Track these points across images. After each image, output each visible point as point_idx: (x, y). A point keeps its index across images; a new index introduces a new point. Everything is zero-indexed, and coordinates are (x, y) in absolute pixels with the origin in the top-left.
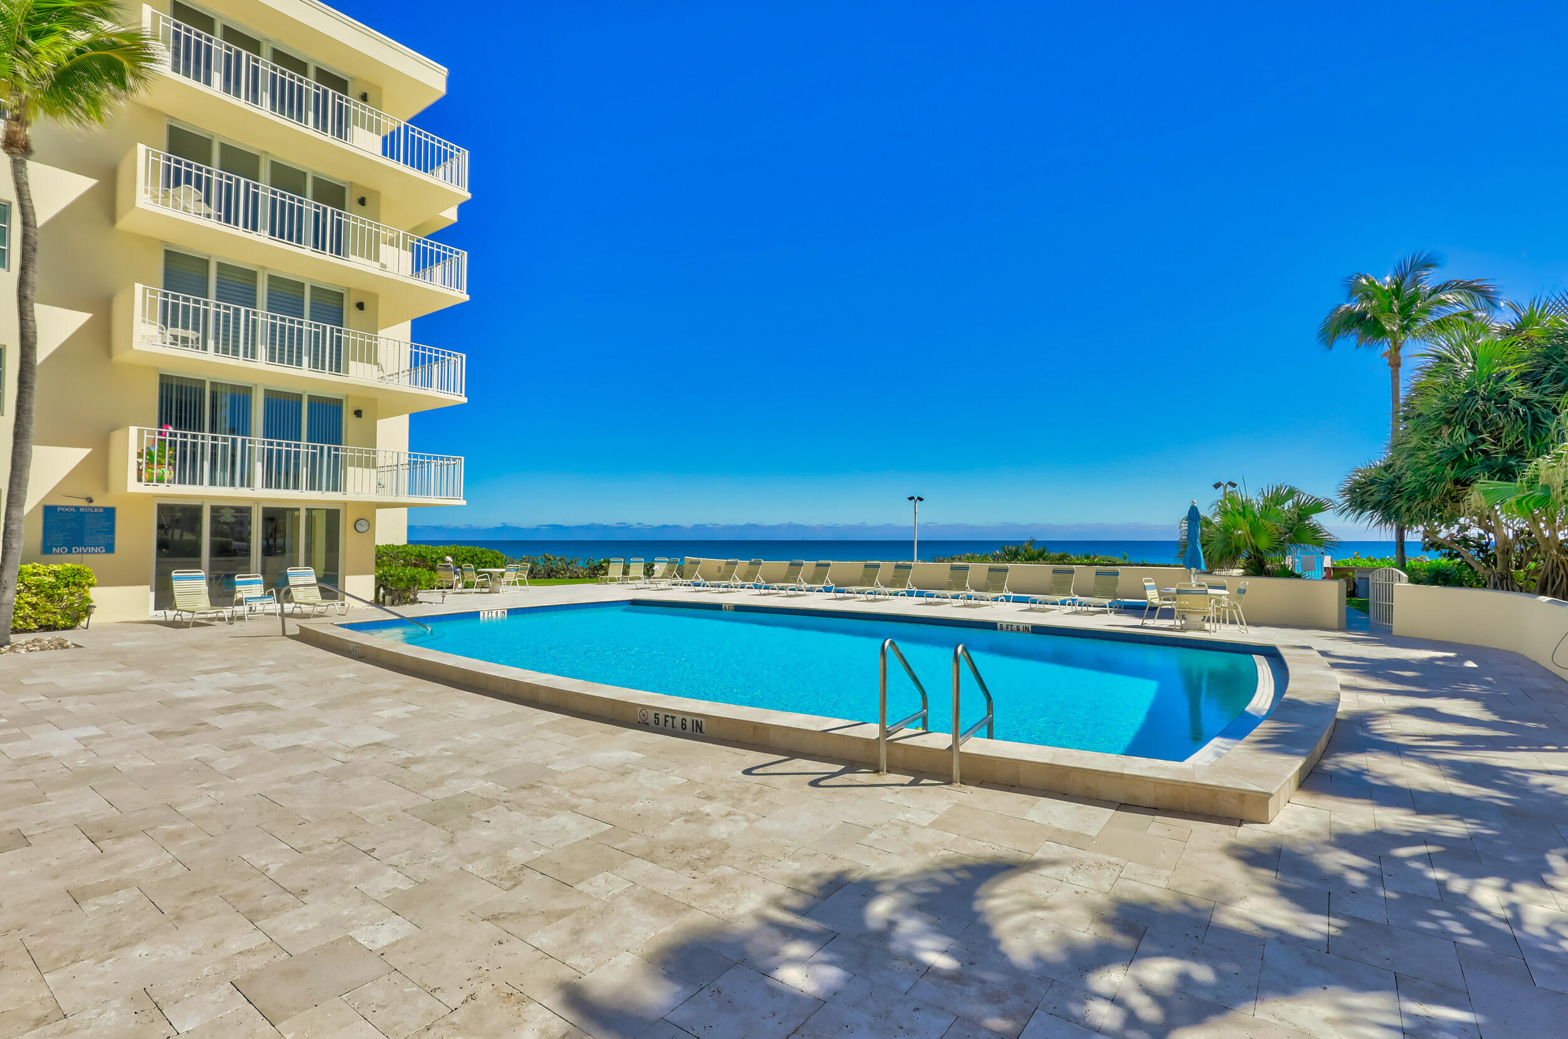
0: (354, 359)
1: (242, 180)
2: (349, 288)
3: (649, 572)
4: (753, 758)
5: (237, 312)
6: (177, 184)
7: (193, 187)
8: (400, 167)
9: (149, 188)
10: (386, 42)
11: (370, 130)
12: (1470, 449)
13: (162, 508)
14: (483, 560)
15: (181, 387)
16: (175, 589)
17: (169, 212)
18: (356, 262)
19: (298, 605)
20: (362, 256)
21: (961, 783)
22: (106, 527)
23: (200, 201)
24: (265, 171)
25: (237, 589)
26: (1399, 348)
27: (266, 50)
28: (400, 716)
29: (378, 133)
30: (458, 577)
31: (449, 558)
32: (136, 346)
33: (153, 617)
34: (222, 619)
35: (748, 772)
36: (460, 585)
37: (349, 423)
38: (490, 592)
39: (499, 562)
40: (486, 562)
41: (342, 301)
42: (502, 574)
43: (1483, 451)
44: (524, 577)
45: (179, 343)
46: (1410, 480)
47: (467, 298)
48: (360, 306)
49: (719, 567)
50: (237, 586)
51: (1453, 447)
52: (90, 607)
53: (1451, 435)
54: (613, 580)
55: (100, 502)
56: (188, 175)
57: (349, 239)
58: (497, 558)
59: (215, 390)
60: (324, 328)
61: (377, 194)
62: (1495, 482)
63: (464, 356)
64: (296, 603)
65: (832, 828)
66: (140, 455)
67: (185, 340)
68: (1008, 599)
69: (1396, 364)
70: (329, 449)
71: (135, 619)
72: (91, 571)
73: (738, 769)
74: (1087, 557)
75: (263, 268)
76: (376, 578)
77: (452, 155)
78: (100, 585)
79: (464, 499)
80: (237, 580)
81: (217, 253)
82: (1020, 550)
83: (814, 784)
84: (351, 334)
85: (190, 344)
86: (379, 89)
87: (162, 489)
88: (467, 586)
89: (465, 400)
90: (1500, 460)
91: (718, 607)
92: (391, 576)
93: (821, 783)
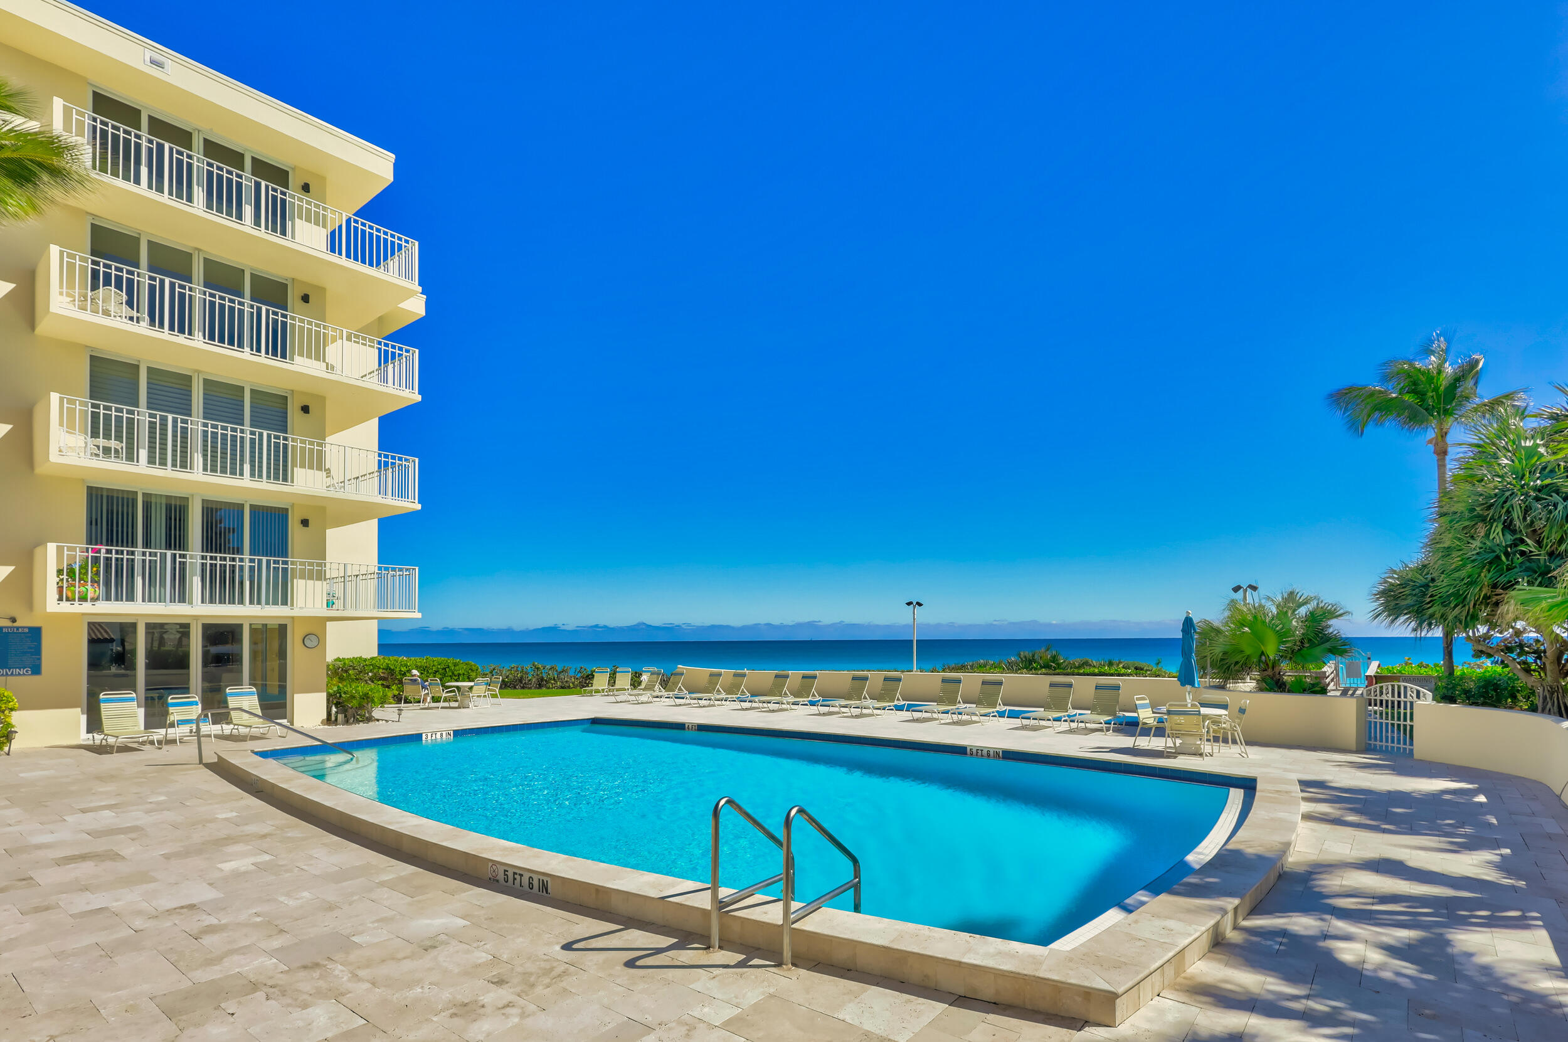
0: (303, 466)
1: (167, 281)
2: (293, 391)
3: (636, 683)
4: (585, 926)
5: (164, 420)
6: (95, 287)
7: (113, 288)
8: (343, 261)
9: (65, 290)
10: (326, 129)
11: (317, 223)
12: (1509, 549)
13: (91, 625)
14: (456, 673)
15: (112, 497)
16: (103, 712)
17: (87, 316)
18: (302, 365)
19: (236, 727)
20: (309, 356)
21: (794, 964)
22: (31, 648)
23: (122, 303)
24: (198, 271)
25: (171, 711)
26: (1446, 433)
27: (198, 143)
28: (243, 869)
29: (324, 226)
30: (426, 691)
31: (415, 672)
32: (54, 457)
33: (84, 740)
34: (152, 743)
35: (567, 947)
36: (429, 699)
37: (296, 534)
38: (459, 707)
39: (473, 674)
40: (459, 675)
41: (287, 405)
42: (471, 688)
43: (1523, 553)
44: (495, 691)
45: (101, 454)
46: (1443, 585)
47: (419, 398)
48: (305, 409)
50: (170, 708)
51: (1490, 548)
52: (11, 732)
53: (1487, 535)
54: (597, 691)
55: (24, 621)
56: (107, 276)
57: (294, 340)
58: (472, 670)
59: (149, 500)
60: (261, 435)
61: (322, 290)
62: (1535, 588)
63: (417, 460)
64: (235, 725)
65: (610, 1026)
66: (60, 572)
67: (107, 451)
68: (1001, 715)
69: (1442, 453)
70: (268, 562)
71: (65, 743)
72: (11, 694)
73: (557, 943)
74: (1110, 664)
75: (198, 372)
76: (329, 696)
77: (400, 247)
78: (21, 708)
79: (418, 612)
80: (170, 701)
81: (147, 359)
82: (1036, 657)
83: (630, 964)
84: (297, 441)
85: (113, 455)
86: (322, 179)
87: (87, 608)
88: (436, 700)
89: (419, 507)
90: (1542, 562)
91: (680, 726)
92: (345, 693)
93: (638, 963)
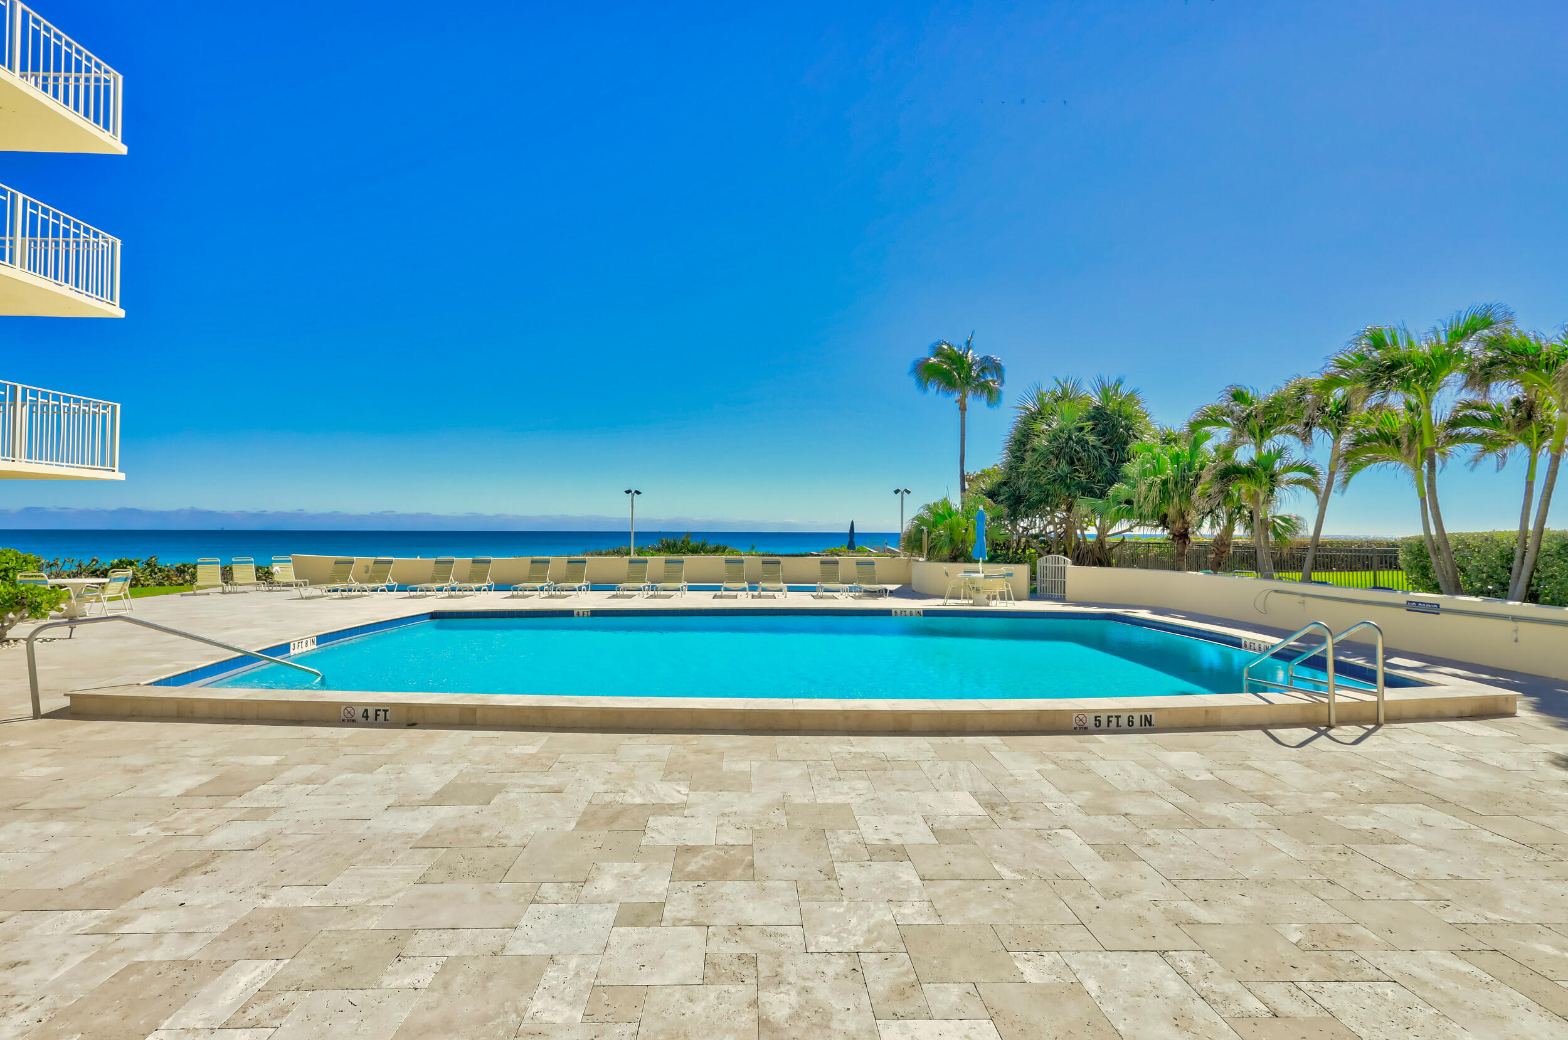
12: (1069, 475)
49: (367, 567)
63: (118, 241)
79: (119, 471)
